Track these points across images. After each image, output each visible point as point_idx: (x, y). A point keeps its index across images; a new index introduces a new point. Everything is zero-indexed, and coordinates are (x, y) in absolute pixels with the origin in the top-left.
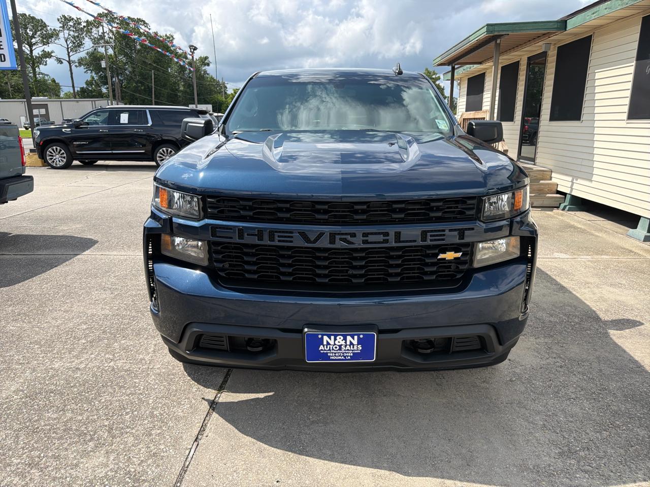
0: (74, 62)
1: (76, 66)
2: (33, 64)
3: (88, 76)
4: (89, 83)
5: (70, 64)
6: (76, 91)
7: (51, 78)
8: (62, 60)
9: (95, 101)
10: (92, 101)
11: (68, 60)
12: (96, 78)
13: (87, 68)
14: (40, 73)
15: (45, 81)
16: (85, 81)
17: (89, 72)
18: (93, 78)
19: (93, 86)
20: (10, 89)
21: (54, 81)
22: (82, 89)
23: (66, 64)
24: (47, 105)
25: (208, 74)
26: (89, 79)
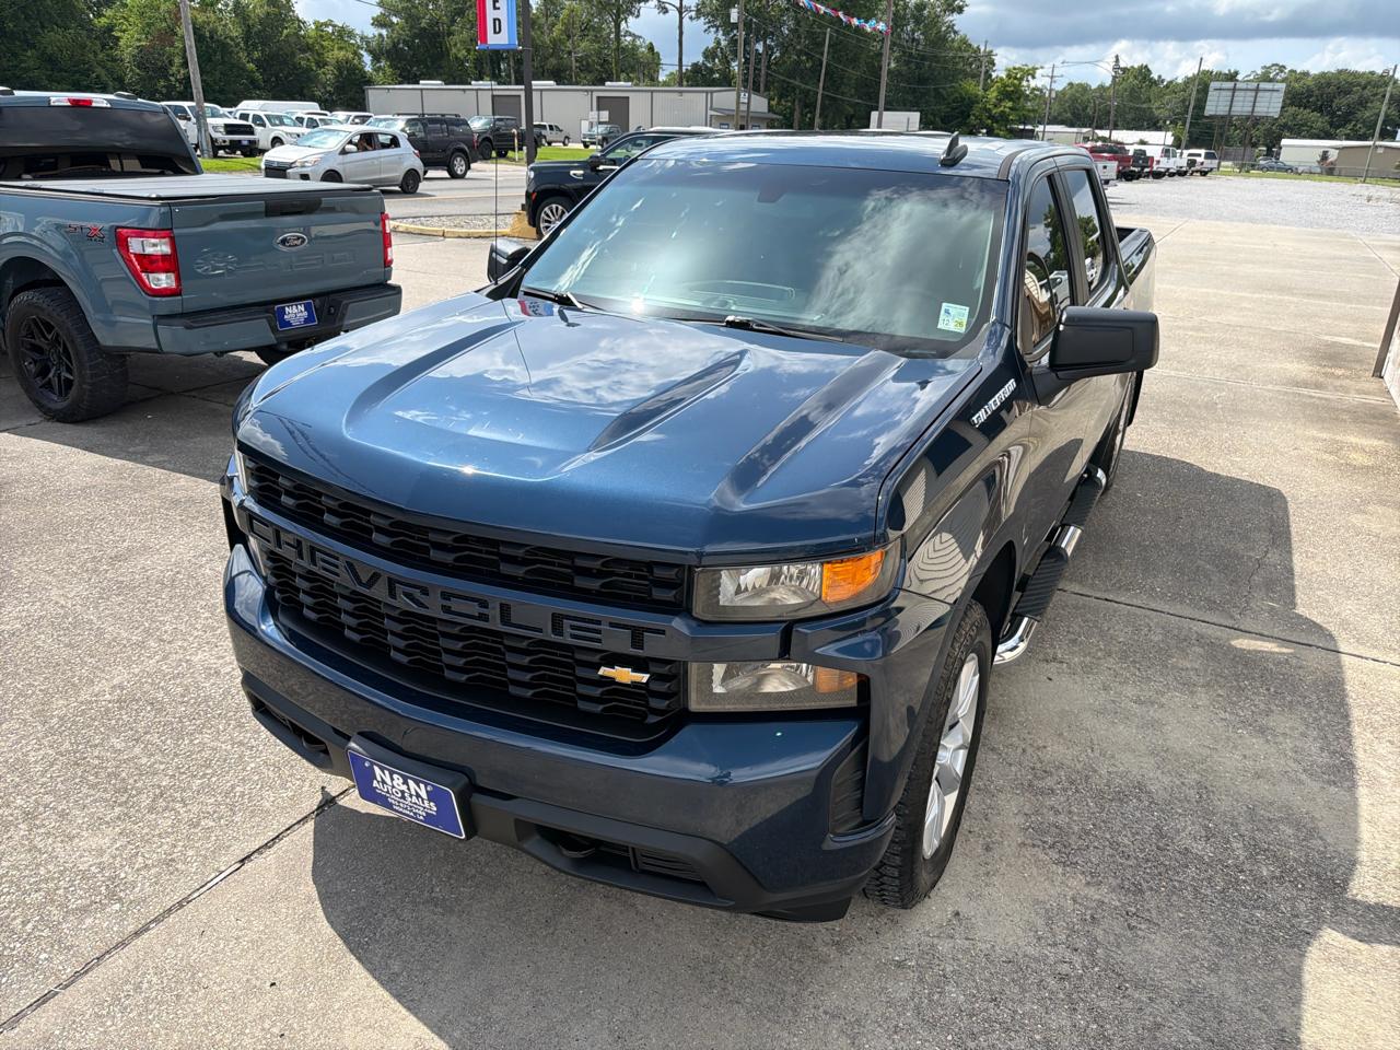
0: (688, 10)
1: (691, 18)
2: (618, 15)
3: (709, 41)
4: (709, 54)
5: (681, 13)
6: (684, 71)
7: (648, 42)
8: (667, 5)
9: (712, 92)
10: (707, 92)
11: (678, 5)
12: (723, 43)
13: (709, 22)
14: (628, 33)
15: (635, 48)
16: (703, 50)
17: (713, 30)
18: (718, 43)
19: (717, 60)
20: (574, 64)
21: (651, 48)
22: (695, 65)
23: (673, 14)
24: (628, 98)
25: (955, 32)
26: (712, 45)
